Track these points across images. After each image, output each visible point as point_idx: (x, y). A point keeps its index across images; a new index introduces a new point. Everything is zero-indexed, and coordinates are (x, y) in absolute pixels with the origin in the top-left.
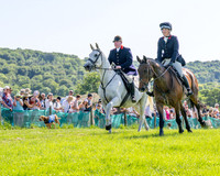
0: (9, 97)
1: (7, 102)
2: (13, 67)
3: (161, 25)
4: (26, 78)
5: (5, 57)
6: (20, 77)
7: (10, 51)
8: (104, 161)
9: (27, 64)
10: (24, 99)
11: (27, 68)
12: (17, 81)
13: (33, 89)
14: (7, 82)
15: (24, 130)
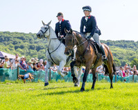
0: (24, 63)
1: (23, 66)
2: (26, 44)
3: (83, 8)
4: (35, 51)
5: (22, 38)
6: (31, 50)
7: (24, 34)
8: (83, 102)
9: (35, 43)
10: (34, 64)
11: (36, 45)
12: (29, 53)
13: (40, 58)
14: (23, 54)
15: (34, 84)
